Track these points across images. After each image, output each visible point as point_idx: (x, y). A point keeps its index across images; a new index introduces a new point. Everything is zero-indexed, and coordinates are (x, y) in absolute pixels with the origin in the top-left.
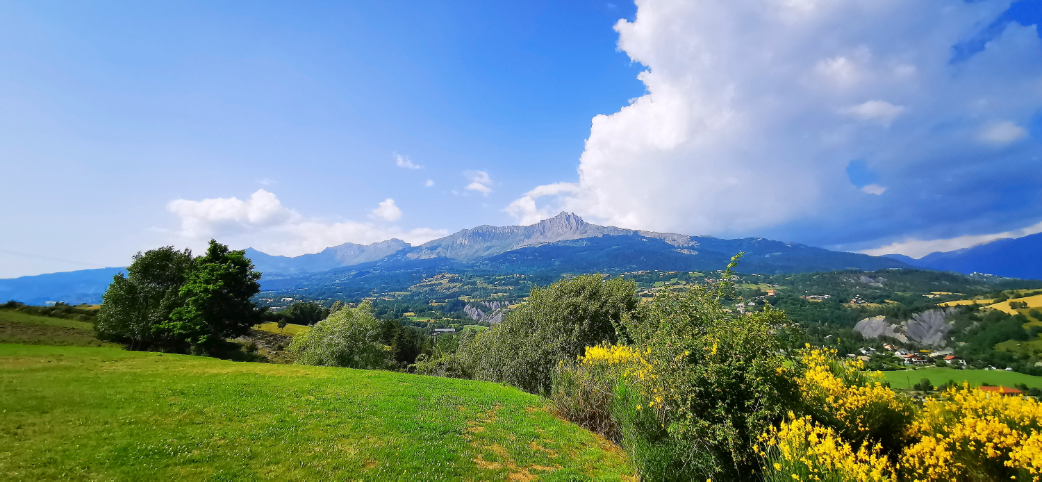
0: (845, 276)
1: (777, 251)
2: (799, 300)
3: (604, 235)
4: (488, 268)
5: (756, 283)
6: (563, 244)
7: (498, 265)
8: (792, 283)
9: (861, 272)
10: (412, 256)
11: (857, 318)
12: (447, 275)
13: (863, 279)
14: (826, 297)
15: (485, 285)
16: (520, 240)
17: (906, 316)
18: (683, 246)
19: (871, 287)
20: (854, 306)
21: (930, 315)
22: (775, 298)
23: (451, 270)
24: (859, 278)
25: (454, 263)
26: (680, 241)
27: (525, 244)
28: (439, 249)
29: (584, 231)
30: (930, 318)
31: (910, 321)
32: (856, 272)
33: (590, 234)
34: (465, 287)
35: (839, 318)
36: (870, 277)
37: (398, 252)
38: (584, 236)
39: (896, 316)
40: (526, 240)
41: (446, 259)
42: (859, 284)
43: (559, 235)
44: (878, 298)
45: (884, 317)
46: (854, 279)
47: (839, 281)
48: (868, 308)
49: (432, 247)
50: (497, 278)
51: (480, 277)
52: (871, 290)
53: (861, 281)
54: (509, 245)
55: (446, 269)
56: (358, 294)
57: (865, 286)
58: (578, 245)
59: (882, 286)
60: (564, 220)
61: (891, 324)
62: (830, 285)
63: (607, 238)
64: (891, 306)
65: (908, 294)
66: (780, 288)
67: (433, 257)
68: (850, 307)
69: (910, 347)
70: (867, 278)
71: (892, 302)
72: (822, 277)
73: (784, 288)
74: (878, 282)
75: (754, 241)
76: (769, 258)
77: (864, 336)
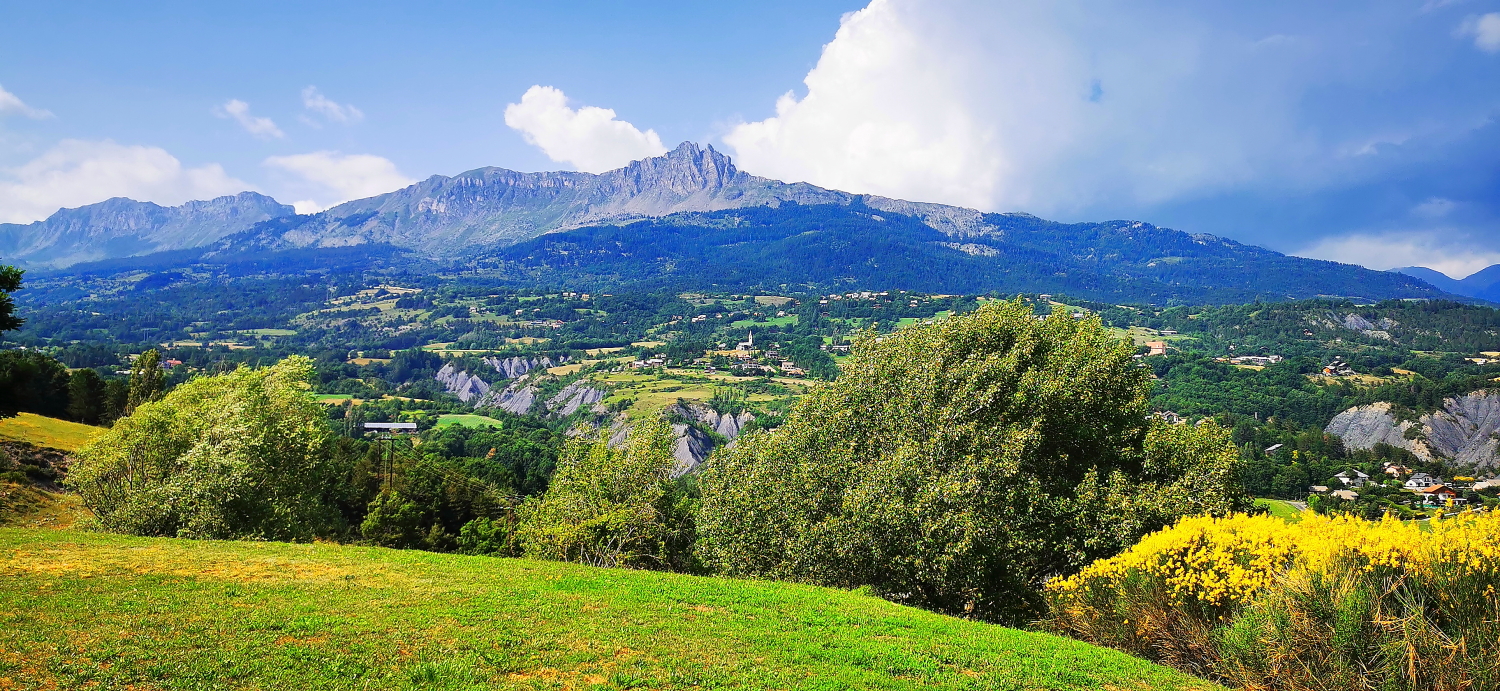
0: (1314, 313)
1: (1172, 254)
2: (1214, 366)
3: (783, 203)
4: (496, 274)
5: (1124, 326)
6: (685, 223)
7: (522, 267)
8: (1202, 327)
9: (1349, 306)
10: (298, 239)
11: (1333, 406)
12: (393, 290)
13: (1352, 320)
14: (1272, 359)
15: (490, 317)
16: (578, 209)
17: (1432, 403)
18: (965, 235)
19: (1365, 340)
20: (1330, 380)
21: (1477, 401)
22: (1165, 361)
23: (404, 277)
24: (1342, 318)
25: (409, 260)
26: (960, 223)
27: (592, 218)
28: (371, 224)
29: (736, 192)
30: (1477, 408)
31: (1438, 414)
32: (1337, 305)
33: (750, 199)
34: (441, 321)
35: (1297, 406)
36: (1367, 317)
37: (261, 227)
38: (736, 205)
39: (1411, 402)
40: (593, 209)
41: (387, 250)
42: (1341, 332)
43: (676, 198)
44: (1379, 364)
45: (1387, 406)
46: (1333, 322)
47: (1301, 324)
48: (1358, 385)
49: (354, 216)
50: (521, 299)
51: (477, 296)
52: (1365, 346)
53: (1347, 325)
54: (551, 218)
55: (390, 274)
56: (152, 334)
57: (1354, 337)
58: (721, 224)
59: (1386, 336)
60: (688, 162)
61: (1401, 419)
62: (1282, 334)
63: (790, 209)
64: (1402, 380)
65: (1437, 356)
66: (1176, 338)
67: (354, 241)
68: (1321, 382)
69: (1435, 471)
70: (1359, 318)
71: (1406, 372)
72: (1267, 315)
73: (1184, 338)
74: (1381, 328)
75: (1124, 229)
76: (1154, 269)
77: (1347, 445)
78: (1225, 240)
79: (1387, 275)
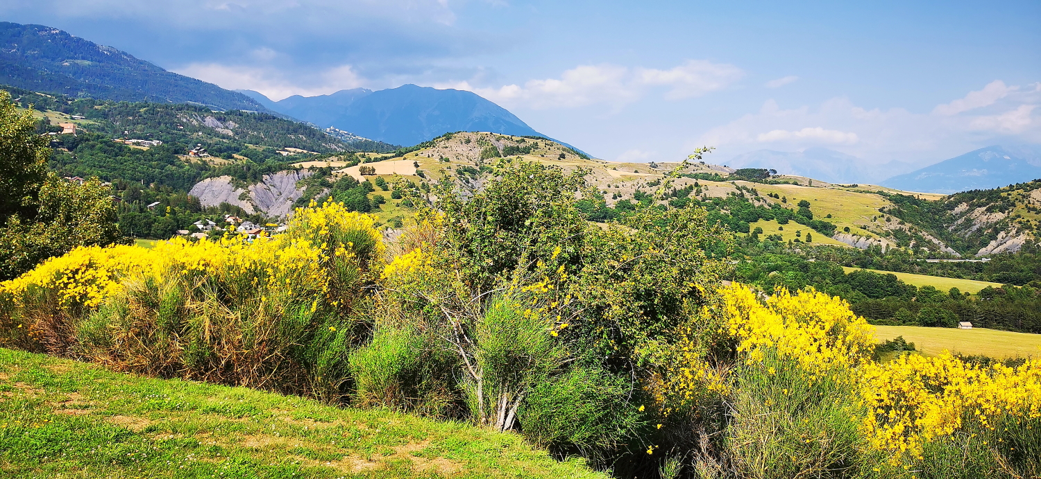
0: (185, 113)
1: (83, 58)
2: (113, 145)
5: (42, 109)
8: (105, 115)
9: (208, 111)
11: (195, 177)
13: (209, 121)
14: (155, 143)
17: (256, 178)
19: (217, 135)
20: (194, 160)
21: (282, 178)
22: (75, 139)
24: (203, 119)
30: (281, 182)
31: (259, 184)
32: (201, 109)
35: (170, 176)
36: (219, 119)
39: (244, 177)
42: (202, 128)
44: (225, 151)
45: (229, 178)
46: (197, 120)
47: (176, 120)
48: (211, 164)
52: (217, 139)
53: (206, 123)
57: (211, 132)
59: (231, 133)
61: (237, 187)
62: (162, 126)
64: (239, 162)
65: (261, 148)
66: (84, 122)
68: (187, 161)
69: (256, 220)
70: (214, 120)
71: (241, 157)
72: (153, 111)
73: (91, 122)
74: (227, 128)
75: (44, 33)
76: (68, 67)
77: (202, 204)
78: (124, 53)
79: (232, 93)
